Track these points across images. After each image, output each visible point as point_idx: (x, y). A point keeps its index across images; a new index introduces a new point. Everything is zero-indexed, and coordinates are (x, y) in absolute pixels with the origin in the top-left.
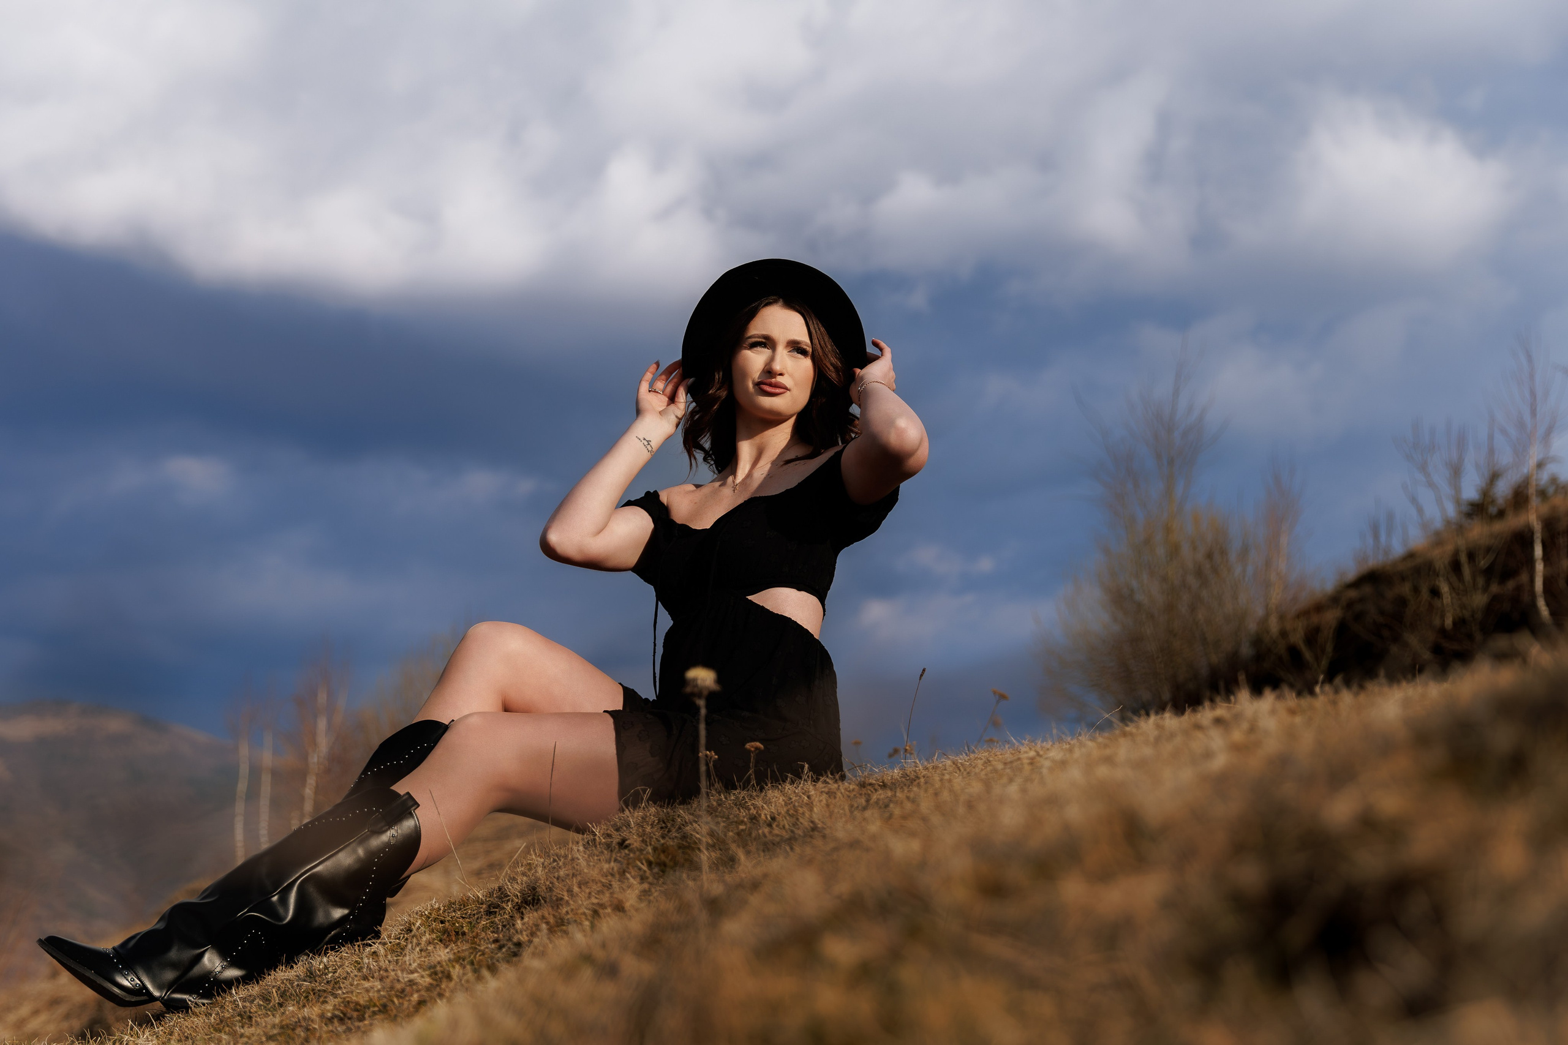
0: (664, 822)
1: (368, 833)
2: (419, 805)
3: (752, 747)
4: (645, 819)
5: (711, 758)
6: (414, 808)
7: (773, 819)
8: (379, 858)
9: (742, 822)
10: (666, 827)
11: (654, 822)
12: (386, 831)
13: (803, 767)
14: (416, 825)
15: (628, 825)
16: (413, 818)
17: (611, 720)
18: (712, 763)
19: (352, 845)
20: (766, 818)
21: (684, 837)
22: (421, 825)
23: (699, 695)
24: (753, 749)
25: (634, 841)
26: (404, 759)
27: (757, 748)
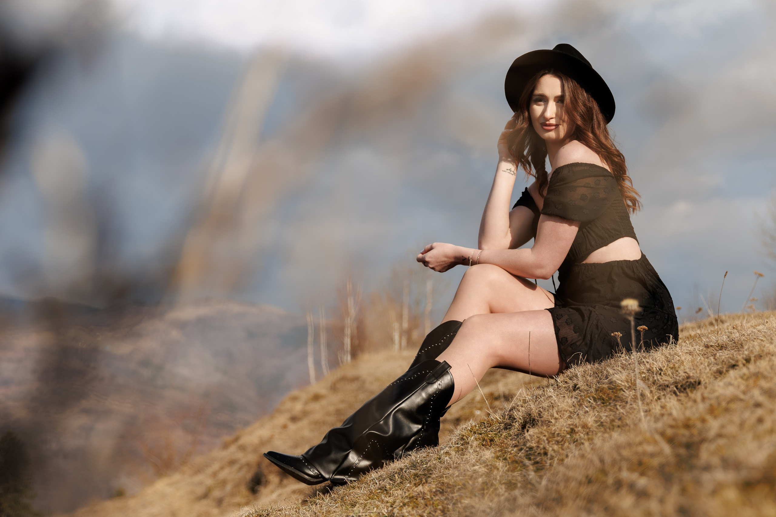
0: (597, 374)
1: (426, 384)
2: (451, 367)
3: (641, 329)
4: (585, 372)
5: (618, 336)
6: (449, 369)
7: (661, 370)
8: (433, 397)
9: (643, 372)
10: (598, 376)
11: (591, 374)
12: (435, 382)
13: (669, 337)
14: (451, 378)
15: (576, 376)
16: (449, 374)
17: (550, 314)
18: (619, 339)
19: (418, 391)
20: (656, 369)
21: (611, 382)
22: (453, 378)
23: (630, 314)
24: (642, 330)
25: (581, 384)
26: (441, 342)
27: (644, 329)
